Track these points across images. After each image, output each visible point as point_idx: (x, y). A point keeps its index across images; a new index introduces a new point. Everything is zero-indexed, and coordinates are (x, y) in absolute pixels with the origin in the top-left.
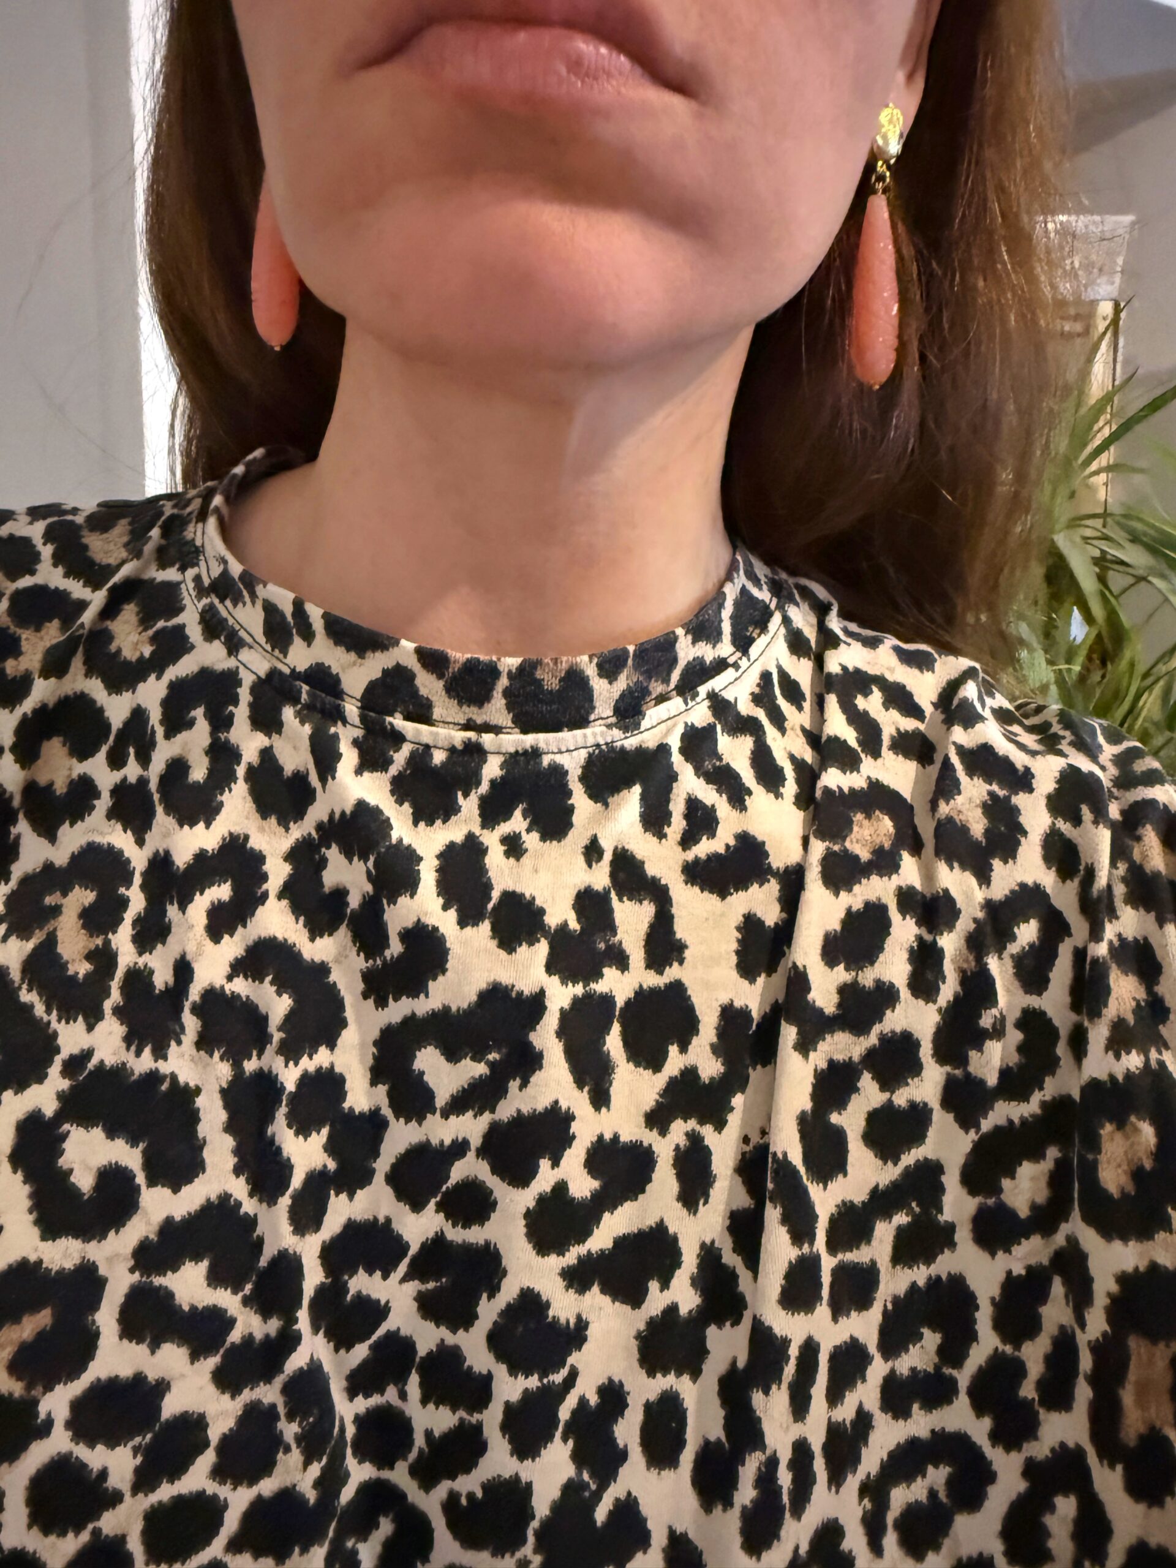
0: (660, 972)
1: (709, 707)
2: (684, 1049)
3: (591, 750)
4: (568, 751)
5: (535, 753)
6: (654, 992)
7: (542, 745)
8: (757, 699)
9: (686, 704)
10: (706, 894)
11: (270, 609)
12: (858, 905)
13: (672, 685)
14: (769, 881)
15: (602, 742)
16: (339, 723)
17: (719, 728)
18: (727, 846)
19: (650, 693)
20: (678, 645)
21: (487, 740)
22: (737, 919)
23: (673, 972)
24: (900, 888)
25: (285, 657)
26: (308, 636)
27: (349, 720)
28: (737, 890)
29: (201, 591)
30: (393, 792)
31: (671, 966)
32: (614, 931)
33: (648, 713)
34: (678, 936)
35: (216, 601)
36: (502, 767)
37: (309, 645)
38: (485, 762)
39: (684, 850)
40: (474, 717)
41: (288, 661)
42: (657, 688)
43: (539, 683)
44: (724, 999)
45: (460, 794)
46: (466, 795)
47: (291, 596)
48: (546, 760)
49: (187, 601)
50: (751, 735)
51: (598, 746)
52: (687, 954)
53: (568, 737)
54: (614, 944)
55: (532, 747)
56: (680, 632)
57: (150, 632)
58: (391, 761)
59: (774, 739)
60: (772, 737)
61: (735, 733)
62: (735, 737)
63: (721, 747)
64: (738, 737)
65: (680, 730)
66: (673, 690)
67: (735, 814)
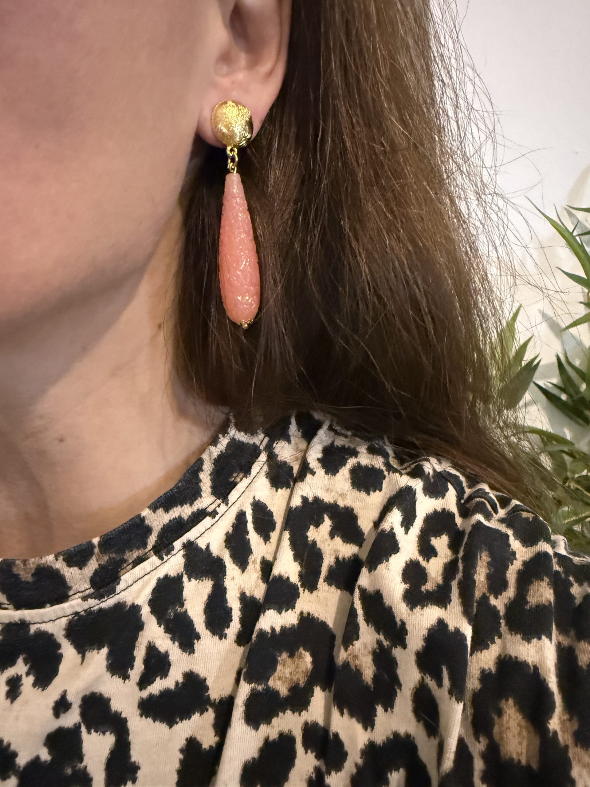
3: (70, 617)
4: (51, 621)
5: (24, 625)
7: (28, 619)
8: (227, 540)
10: (157, 723)
12: (274, 735)
14: (207, 710)
15: (79, 610)
17: (186, 577)
18: (177, 683)
20: (147, 521)
22: (181, 742)
24: (306, 724)
28: (181, 720)
32: (81, 758)
33: (122, 578)
34: (133, 759)
36: (1, 633)
39: (141, 689)
42: (133, 555)
48: (33, 629)
50: (212, 579)
51: (77, 613)
53: (49, 611)
55: (20, 620)
56: (146, 512)
59: (233, 579)
60: (231, 576)
61: (202, 577)
62: (201, 581)
63: (186, 593)
64: (202, 581)
65: (152, 585)
66: (150, 551)
67: (185, 656)
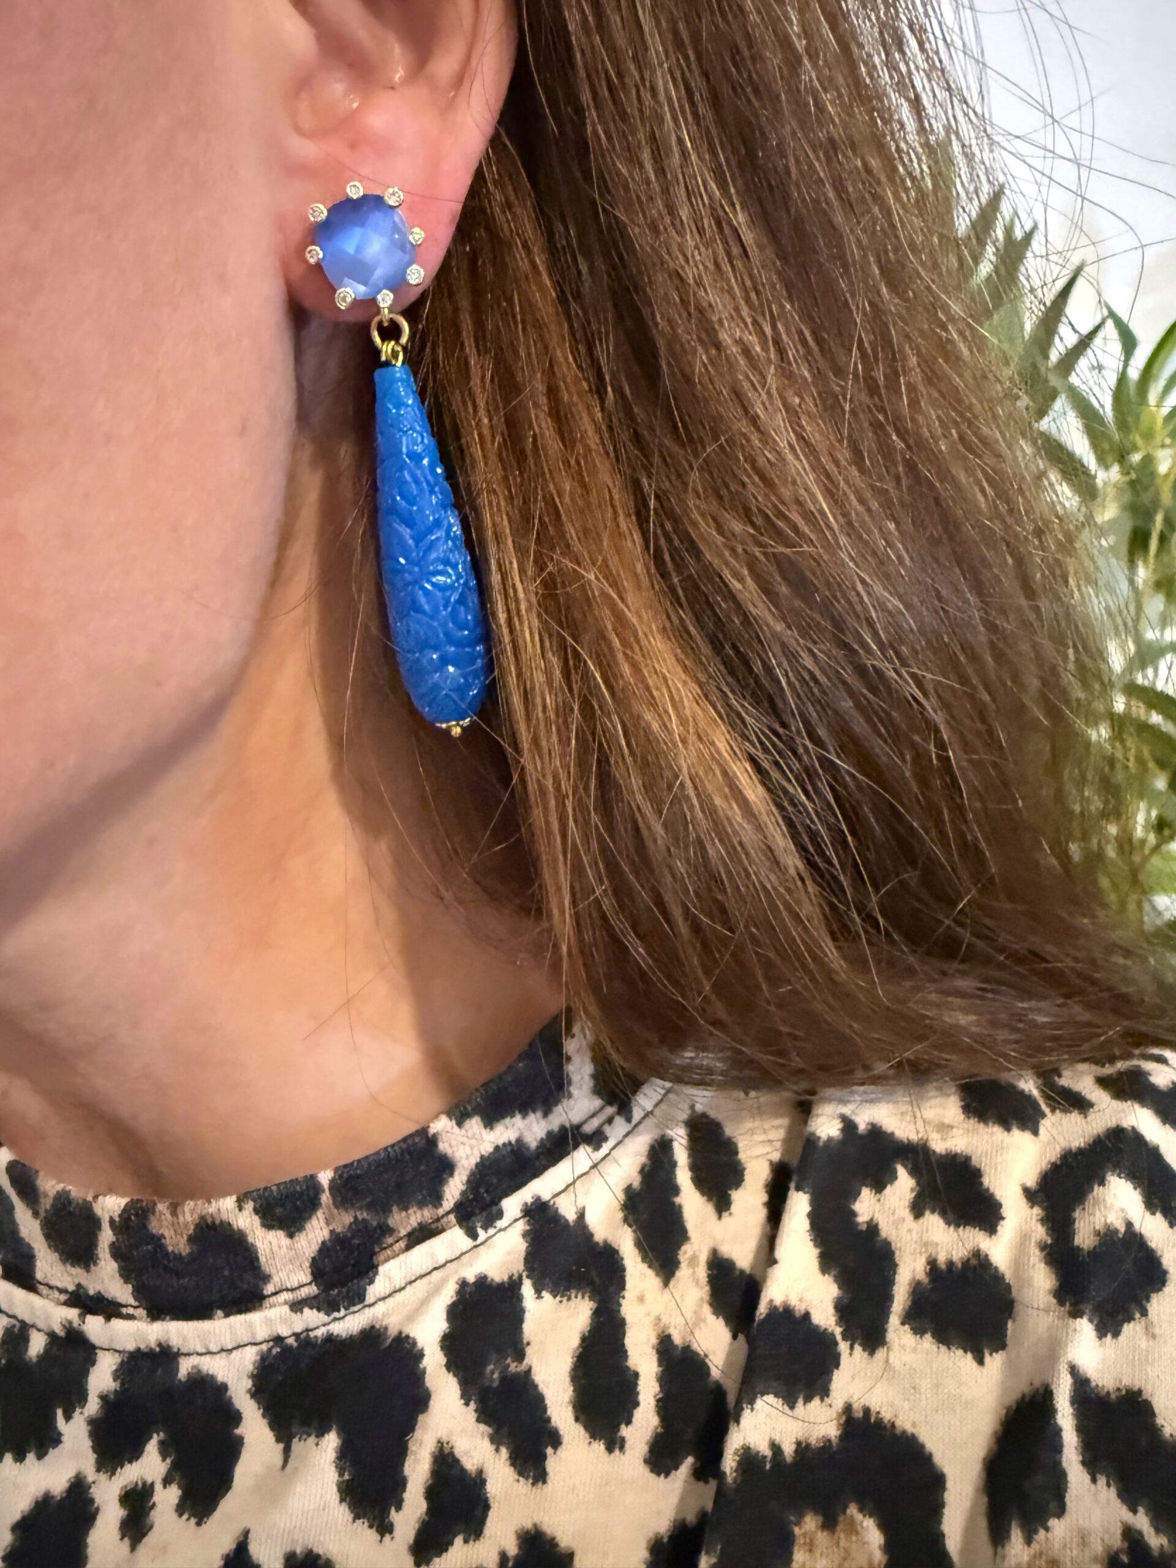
3: (264, 1348)
4: (222, 1351)
5: (166, 1354)
7: (176, 1342)
8: (628, 1205)
9: (473, 1235)
13: (448, 1204)
15: (284, 1332)
17: (531, 1284)
19: (391, 1230)
20: (442, 1145)
21: (94, 1327)
33: (385, 1268)
36: (117, 1375)
38: (93, 1363)
40: (82, 1286)
42: (408, 1219)
43: (157, 1241)
45: (59, 1413)
46: (68, 1417)
48: (185, 1366)
50: (592, 1296)
51: (278, 1339)
53: (221, 1327)
55: (160, 1345)
56: (441, 1124)
59: (641, 1299)
60: (637, 1293)
61: (567, 1289)
62: (565, 1299)
63: (530, 1327)
64: (569, 1299)
65: (448, 1294)
66: (448, 1213)
67: (524, 1487)
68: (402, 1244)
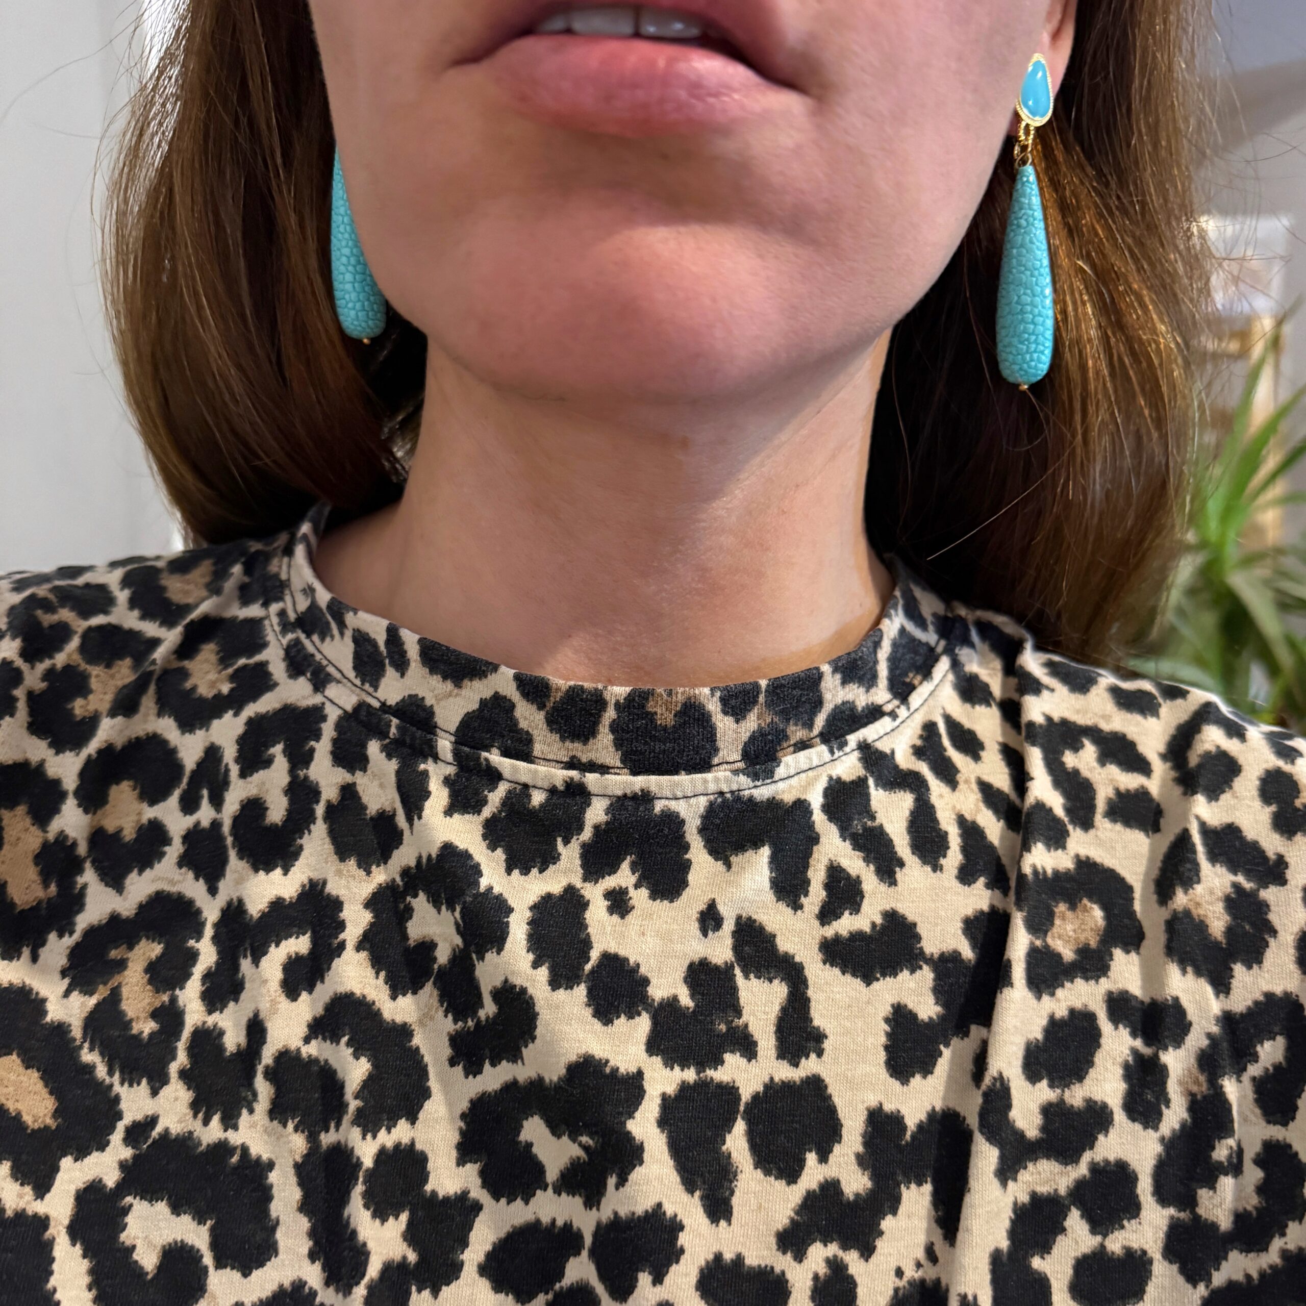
0: (796, 1065)
1: (860, 759)
2: (823, 1158)
3: (712, 798)
4: (685, 797)
5: (646, 798)
6: (787, 1087)
7: (654, 789)
8: (918, 752)
9: (832, 752)
10: (848, 977)
11: (361, 640)
12: (1062, 1012)
13: (816, 731)
14: (921, 968)
15: (726, 790)
16: (430, 761)
17: (871, 782)
18: (874, 925)
19: (787, 738)
20: (823, 684)
21: (592, 780)
22: (885, 1009)
23: (810, 1066)
24: (1111, 994)
25: (376, 688)
26: (401, 665)
27: (441, 755)
28: (884, 976)
29: (286, 626)
30: (485, 837)
31: (807, 1057)
32: (739, 1013)
33: (785, 760)
34: (816, 1023)
35: (302, 636)
36: (608, 812)
37: (403, 675)
38: (589, 805)
39: (822, 924)
40: (579, 754)
41: (378, 694)
42: (797, 733)
43: (651, 717)
44: (872, 1101)
45: (559, 840)
46: (567, 842)
47: (385, 623)
48: (658, 807)
49: (270, 637)
50: (911, 792)
51: (721, 794)
52: (827, 1045)
53: (684, 781)
54: (738, 1027)
55: (643, 790)
56: (826, 668)
57: (230, 671)
58: (484, 802)
59: (941, 796)
60: (938, 794)
61: (894, 786)
62: (895, 792)
63: (875, 804)
64: (898, 793)
65: (822, 784)
66: (816, 737)
67: (883, 887)
68: (792, 749)
